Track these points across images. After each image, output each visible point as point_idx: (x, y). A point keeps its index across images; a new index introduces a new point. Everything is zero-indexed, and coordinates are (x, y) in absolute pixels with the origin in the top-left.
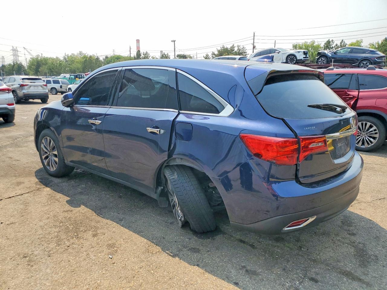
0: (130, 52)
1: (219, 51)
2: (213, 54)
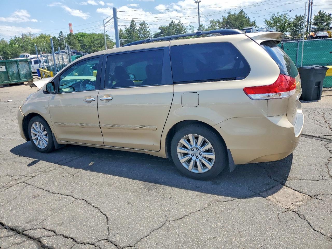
1: (224, 18)
2: (218, 22)
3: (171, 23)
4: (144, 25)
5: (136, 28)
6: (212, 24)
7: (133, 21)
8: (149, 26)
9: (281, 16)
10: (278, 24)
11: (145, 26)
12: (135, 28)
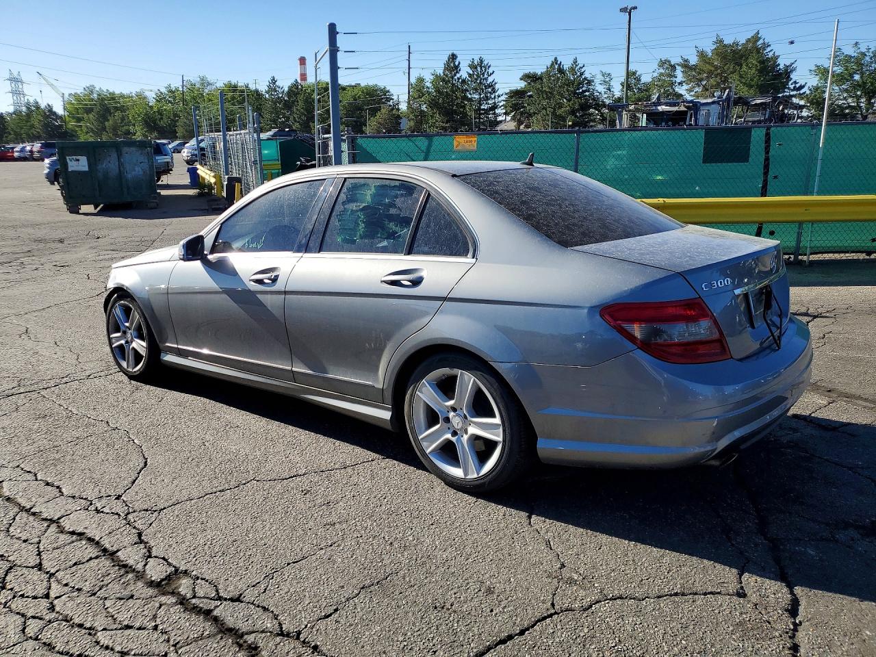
0: (409, 61)
1: (702, 55)
2: (686, 65)
3: (552, 64)
4: (481, 69)
5: (458, 75)
6: (662, 71)
7: (453, 57)
8: (493, 72)
9: (864, 54)
10: (857, 77)
11: (483, 69)
12: (455, 75)
